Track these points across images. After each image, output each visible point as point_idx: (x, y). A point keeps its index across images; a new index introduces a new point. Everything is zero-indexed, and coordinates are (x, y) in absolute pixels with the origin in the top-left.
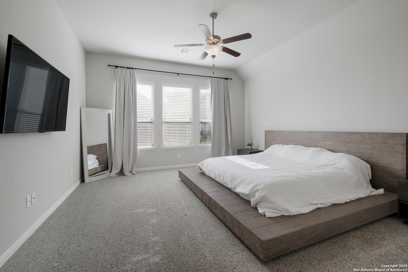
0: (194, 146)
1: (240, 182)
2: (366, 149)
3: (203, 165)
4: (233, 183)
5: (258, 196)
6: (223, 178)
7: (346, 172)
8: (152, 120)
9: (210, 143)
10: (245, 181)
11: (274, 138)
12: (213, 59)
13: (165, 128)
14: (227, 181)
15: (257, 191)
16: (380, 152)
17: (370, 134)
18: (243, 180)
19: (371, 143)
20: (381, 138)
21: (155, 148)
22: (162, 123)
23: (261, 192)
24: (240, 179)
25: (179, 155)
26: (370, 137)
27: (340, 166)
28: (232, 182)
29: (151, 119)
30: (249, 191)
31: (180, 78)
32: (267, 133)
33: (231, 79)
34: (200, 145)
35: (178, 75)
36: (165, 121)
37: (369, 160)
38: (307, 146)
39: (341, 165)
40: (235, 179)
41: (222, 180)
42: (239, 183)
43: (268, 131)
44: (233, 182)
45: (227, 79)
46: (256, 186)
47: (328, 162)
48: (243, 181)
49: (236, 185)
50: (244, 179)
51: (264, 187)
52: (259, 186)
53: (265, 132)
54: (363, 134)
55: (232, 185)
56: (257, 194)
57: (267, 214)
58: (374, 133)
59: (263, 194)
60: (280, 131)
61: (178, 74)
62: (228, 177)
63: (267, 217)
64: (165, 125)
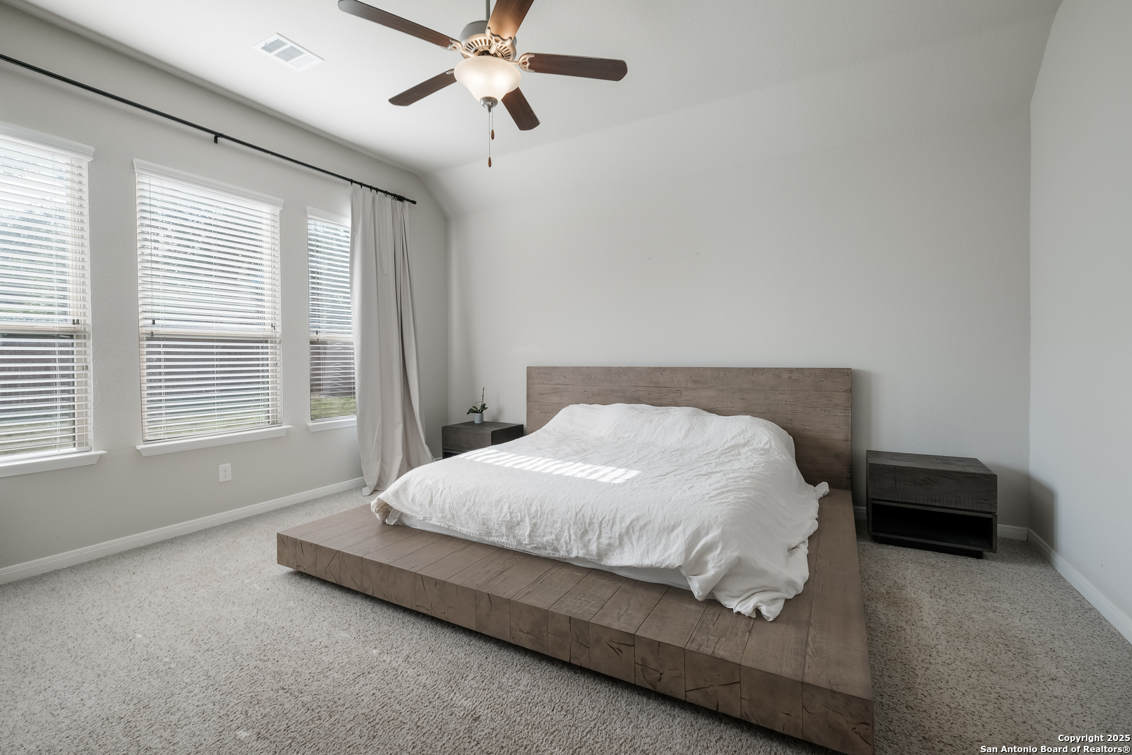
0: (288, 429)
1: (624, 531)
2: (784, 402)
3: (402, 496)
4: (589, 541)
5: (718, 565)
6: (532, 531)
7: (778, 457)
8: (75, 322)
9: (355, 413)
10: (645, 525)
11: (556, 386)
12: (490, 110)
13: (149, 360)
14: (557, 539)
15: (708, 548)
16: (808, 409)
17: (791, 370)
18: (635, 523)
19: (792, 390)
20: (811, 378)
21: (101, 456)
22: (140, 340)
23: (722, 549)
24: (621, 522)
25: (225, 471)
26: (790, 377)
27: (762, 446)
28: (587, 538)
29: (70, 318)
30: (683, 557)
31: (223, 155)
32: (535, 375)
33: (414, 202)
34: (310, 424)
35: (216, 141)
36: (156, 330)
37: (789, 426)
38: (661, 405)
39: (763, 444)
40: (597, 525)
41: (530, 536)
42: (620, 535)
43: (539, 368)
44: (592, 536)
45: (401, 199)
46: (696, 536)
47: (732, 438)
48: (637, 527)
49: (609, 545)
50: (637, 519)
51: (723, 533)
52: (707, 534)
53: (527, 370)
54: (776, 372)
55: (586, 546)
56: (714, 559)
57: (768, 611)
58: (798, 369)
59: (732, 554)
60: (575, 367)
61: (217, 136)
62: (558, 525)
63: (771, 619)
64: (149, 346)
